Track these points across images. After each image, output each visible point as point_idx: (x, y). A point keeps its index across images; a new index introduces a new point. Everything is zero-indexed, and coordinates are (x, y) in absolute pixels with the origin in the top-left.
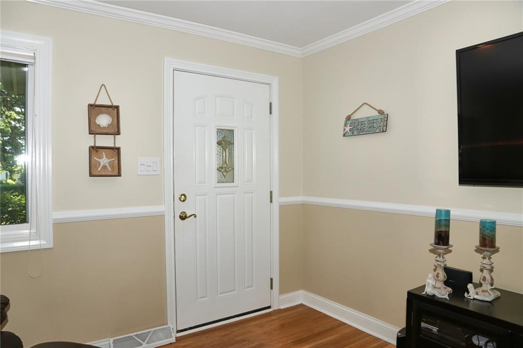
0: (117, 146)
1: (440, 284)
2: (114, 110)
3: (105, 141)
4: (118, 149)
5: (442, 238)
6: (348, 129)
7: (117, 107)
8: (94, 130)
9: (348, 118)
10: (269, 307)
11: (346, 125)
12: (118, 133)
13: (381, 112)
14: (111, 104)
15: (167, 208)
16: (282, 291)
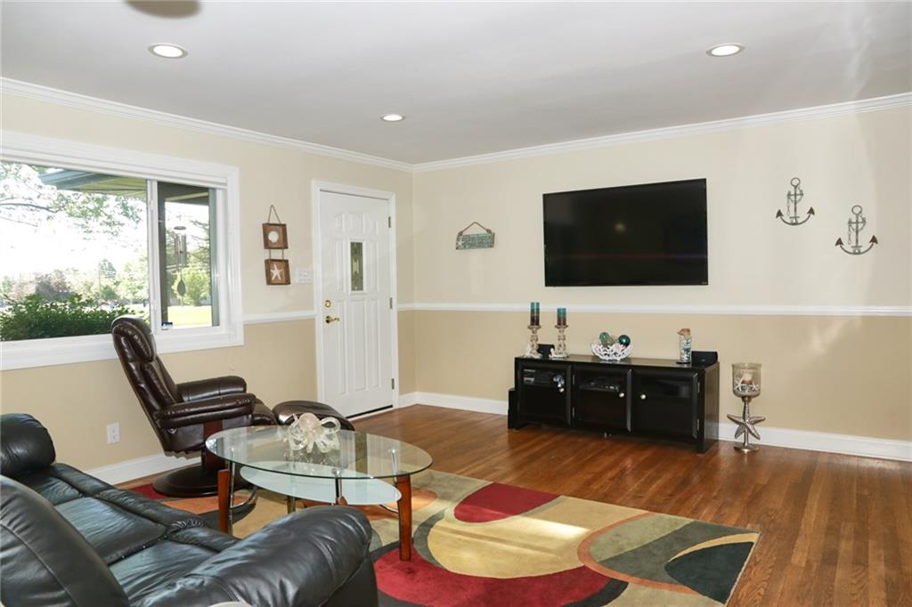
0: (285, 258)
1: (535, 351)
2: (282, 228)
3: (277, 254)
4: (287, 261)
5: (535, 321)
6: (460, 243)
7: (284, 226)
8: (268, 245)
9: (461, 234)
10: (391, 406)
11: (458, 239)
12: (286, 247)
13: (489, 231)
14: (278, 223)
15: (319, 314)
16: (401, 393)
